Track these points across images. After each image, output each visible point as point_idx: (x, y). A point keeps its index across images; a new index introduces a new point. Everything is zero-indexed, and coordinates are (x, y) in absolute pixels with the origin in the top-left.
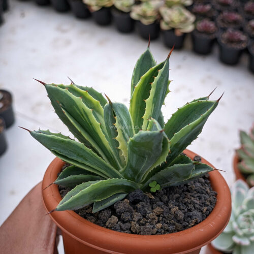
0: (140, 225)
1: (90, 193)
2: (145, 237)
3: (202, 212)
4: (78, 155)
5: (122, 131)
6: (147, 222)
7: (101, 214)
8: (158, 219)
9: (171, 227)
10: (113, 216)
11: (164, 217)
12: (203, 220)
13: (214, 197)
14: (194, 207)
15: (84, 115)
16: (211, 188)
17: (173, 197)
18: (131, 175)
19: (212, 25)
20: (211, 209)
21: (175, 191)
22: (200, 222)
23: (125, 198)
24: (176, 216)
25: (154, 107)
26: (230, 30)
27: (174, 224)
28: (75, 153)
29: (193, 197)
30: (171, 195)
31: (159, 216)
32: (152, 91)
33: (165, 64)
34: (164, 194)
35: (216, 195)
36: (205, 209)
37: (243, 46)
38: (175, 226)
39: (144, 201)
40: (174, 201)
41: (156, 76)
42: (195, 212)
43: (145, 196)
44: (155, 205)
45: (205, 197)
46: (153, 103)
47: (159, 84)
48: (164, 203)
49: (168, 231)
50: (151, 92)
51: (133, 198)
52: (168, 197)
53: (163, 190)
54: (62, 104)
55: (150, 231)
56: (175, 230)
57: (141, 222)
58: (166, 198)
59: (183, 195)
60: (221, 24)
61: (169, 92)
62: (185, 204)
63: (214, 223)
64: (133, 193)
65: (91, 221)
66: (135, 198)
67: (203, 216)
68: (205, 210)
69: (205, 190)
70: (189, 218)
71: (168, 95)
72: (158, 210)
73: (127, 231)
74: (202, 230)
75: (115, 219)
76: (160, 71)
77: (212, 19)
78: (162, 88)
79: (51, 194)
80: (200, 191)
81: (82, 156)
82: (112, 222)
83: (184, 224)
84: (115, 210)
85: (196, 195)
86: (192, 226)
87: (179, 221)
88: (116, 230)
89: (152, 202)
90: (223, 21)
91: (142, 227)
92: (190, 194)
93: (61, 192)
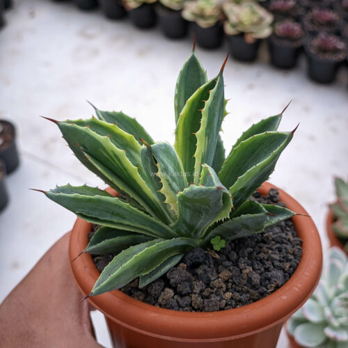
0: (203, 298)
1: (133, 267)
2: (210, 314)
3: (283, 269)
4: (113, 214)
5: (168, 181)
6: (212, 293)
7: (150, 287)
8: (227, 286)
9: (244, 297)
10: (167, 290)
11: (233, 283)
12: (285, 283)
13: (299, 247)
14: (273, 264)
15: (115, 159)
16: (295, 233)
17: (243, 252)
18: (186, 231)
19: (296, 28)
20: (295, 264)
21: (246, 243)
22: (282, 285)
23: (181, 262)
24: (250, 280)
25: (208, 139)
26: (322, 35)
27: (248, 292)
28: (108, 212)
29: (270, 249)
30: (241, 251)
31: (226, 282)
32: (204, 121)
33: (218, 82)
34: (232, 250)
35: (301, 244)
36: (287, 265)
37: (341, 57)
38: (248, 295)
39: (206, 264)
40: (246, 258)
41: (207, 99)
42: (274, 272)
43: (207, 255)
44: (220, 267)
45: (286, 248)
46: (206, 136)
47: (211, 109)
48: (233, 262)
49: (240, 302)
50: (201, 122)
51: (191, 260)
52: (238, 254)
53: (230, 244)
54: (83, 146)
55: (216, 305)
56: (249, 300)
57: (204, 294)
58: (234, 256)
59: (257, 249)
60: (310, 27)
61: (226, 114)
62: (261, 261)
63: (299, 285)
64: (191, 254)
65: (138, 299)
66: (194, 261)
67: (285, 276)
68: (287, 267)
69: (285, 239)
70: (267, 281)
71: (226, 118)
72: (225, 274)
73: (187, 308)
74: (284, 297)
75: (169, 292)
76: (212, 92)
77: (298, 19)
78: (217, 113)
79: (83, 266)
80: (279, 239)
81: (118, 215)
82: (166, 297)
83: (260, 290)
84: (169, 280)
85: (274, 247)
86: (272, 292)
87: (254, 287)
88: (171, 308)
89: (217, 263)
90: (312, 22)
91: (206, 301)
92: (266, 246)
93: (95, 259)
